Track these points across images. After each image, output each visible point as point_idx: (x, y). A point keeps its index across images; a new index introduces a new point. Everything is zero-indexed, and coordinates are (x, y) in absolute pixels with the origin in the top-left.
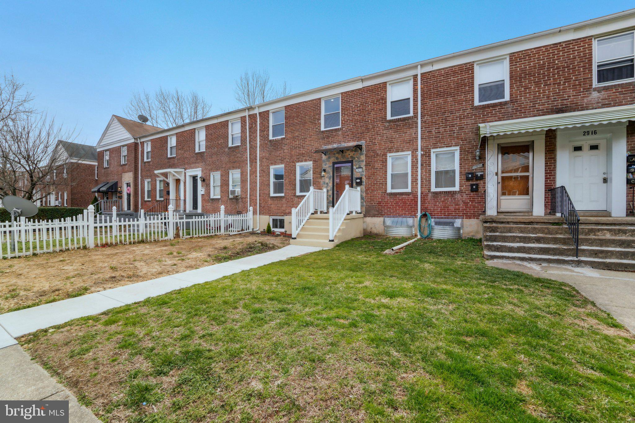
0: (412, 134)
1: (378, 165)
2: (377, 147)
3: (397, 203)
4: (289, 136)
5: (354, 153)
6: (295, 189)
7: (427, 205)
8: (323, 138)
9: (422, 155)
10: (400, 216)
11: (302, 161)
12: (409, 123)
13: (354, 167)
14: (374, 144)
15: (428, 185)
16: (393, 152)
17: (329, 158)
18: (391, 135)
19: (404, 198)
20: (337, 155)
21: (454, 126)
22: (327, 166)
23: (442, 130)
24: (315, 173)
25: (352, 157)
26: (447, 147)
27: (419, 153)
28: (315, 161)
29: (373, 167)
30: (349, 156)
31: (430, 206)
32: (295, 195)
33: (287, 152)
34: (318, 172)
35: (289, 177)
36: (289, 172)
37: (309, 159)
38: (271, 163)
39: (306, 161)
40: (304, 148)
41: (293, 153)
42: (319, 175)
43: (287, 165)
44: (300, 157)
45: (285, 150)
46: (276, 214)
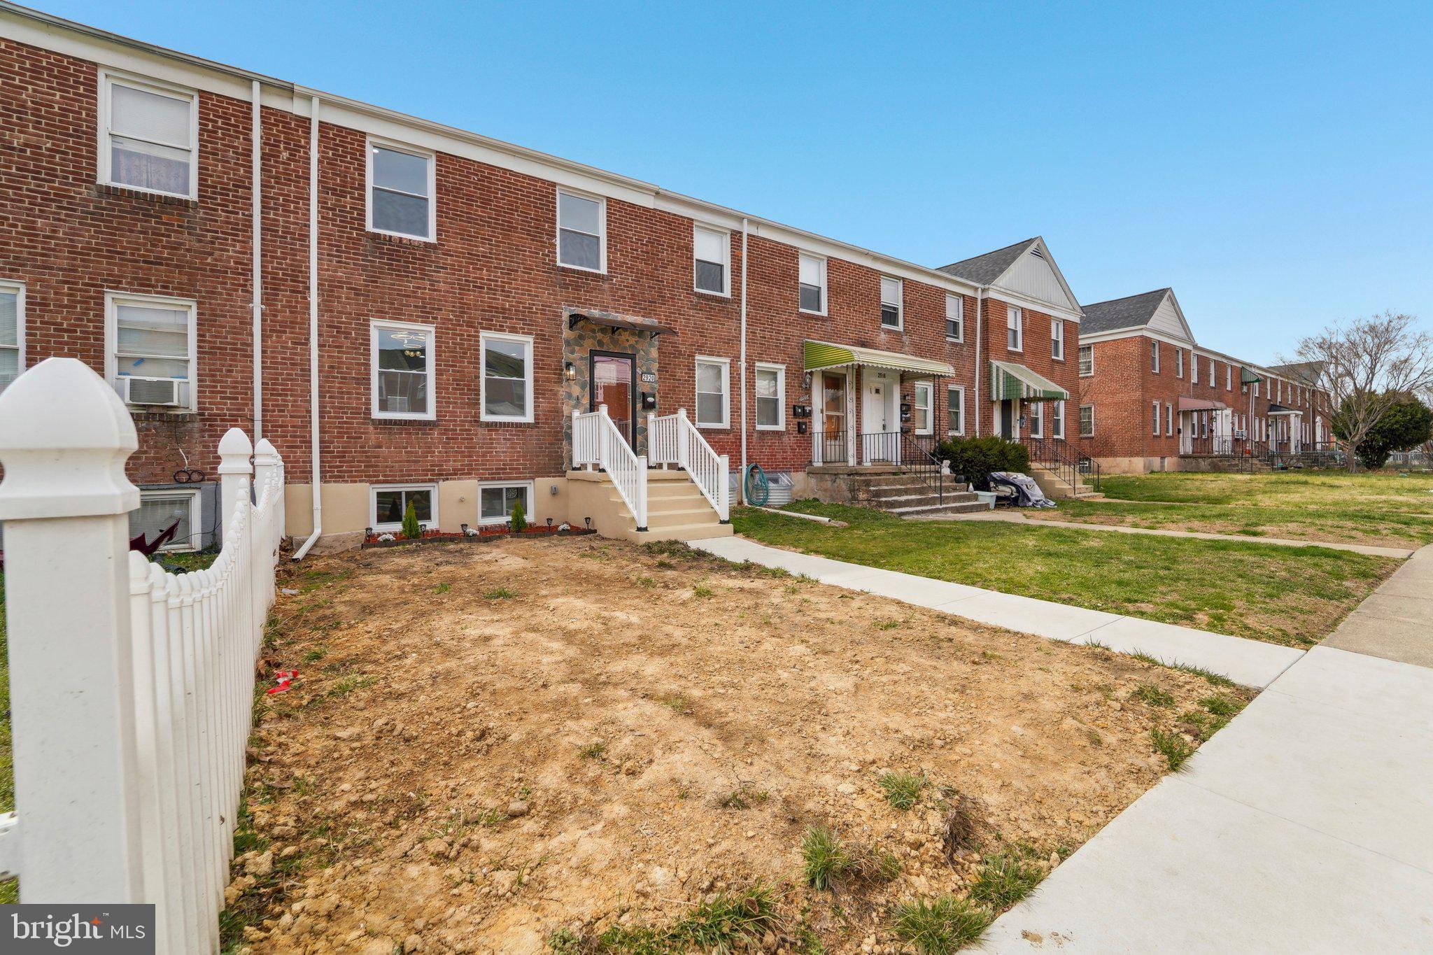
0: (731, 329)
1: (681, 373)
2: (678, 338)
4: (454, 244)
5: (636, 338)
6: (475, 403)
7: (753, 452)
8: (565, 286)
9: (746, 368)
11: (501, 329)
12: (726, 308)
13: (639, 371)
15: (752, 419)
16: (703, 354)
17: (581, 337)
18: (701, 321)
19: (721, 438)
20: (599, 335)
21: (780, 334)
22: (577, 355)
23: (767, 334)
24: (541, 368)
25: (632, 347)
26: (773, 362)
27: (743, 365)
28: (541, 338)
29: (673, 376)
30: (627, 344)
31: (756, 455)
32: (476, 421)
33: (448, 292)
34: (550, 365)
35: (455, 366)
36: (455, 352)
37: (524, 329)
38: (377, 312)
39: (513, 330)
40: (509, 296)
41: (470, 300)
42: (555, 374)
43: (447, 329)
44: (494, 316)
45: (439, 282)
46: (402, 476)
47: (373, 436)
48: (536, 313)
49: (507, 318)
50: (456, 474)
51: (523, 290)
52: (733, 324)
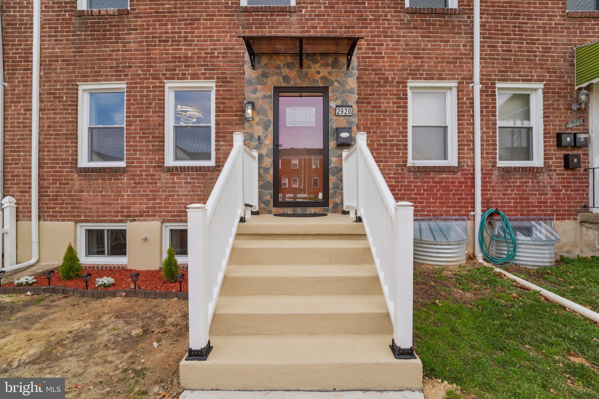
0: (459, 46)
1: (388, 104)
2: (384, 64)
3: (430, 189)
4: (144, 7)
5: (330, 69)
6: (161, 149)
7: (492, 194)
9: (482, 91)
10: (437, 217)
11: (183, 77)
12: (452, 21)
13: (332, 104)
14: (379, 56)
15: (491, 153)
16: (420, 78)
17: (264, 75)
18: (415, 41)
19: (444, 178)
20: (285, 71)
21: (535, 44)
22: (259, 94)
23: (514, 46)
24: (222, 112)
25: (324, 78)
26: (524, 80)
27: (477, 87)
28: (222, 81)
29: (377, 107)
30: (318, 77)
31: (497, 198)
32: (160, 165)
33: (137, 50)
34: (231, 107)
35: (142, 116)
36: (142, 104)
37: (205, 74)
38: (82, 77)
39: (195, 77)
40: (191, 45)
41: (155, 54)
42: (236, 115)
43: (136, 83)
44: (177, 66)
45: (130, 42)
46: (99, 216)
47: (77, 182)
48: (218, 57)
49: (189, 66)
50: (142, 215)
51: (205, 37)
52: (462, 40)
